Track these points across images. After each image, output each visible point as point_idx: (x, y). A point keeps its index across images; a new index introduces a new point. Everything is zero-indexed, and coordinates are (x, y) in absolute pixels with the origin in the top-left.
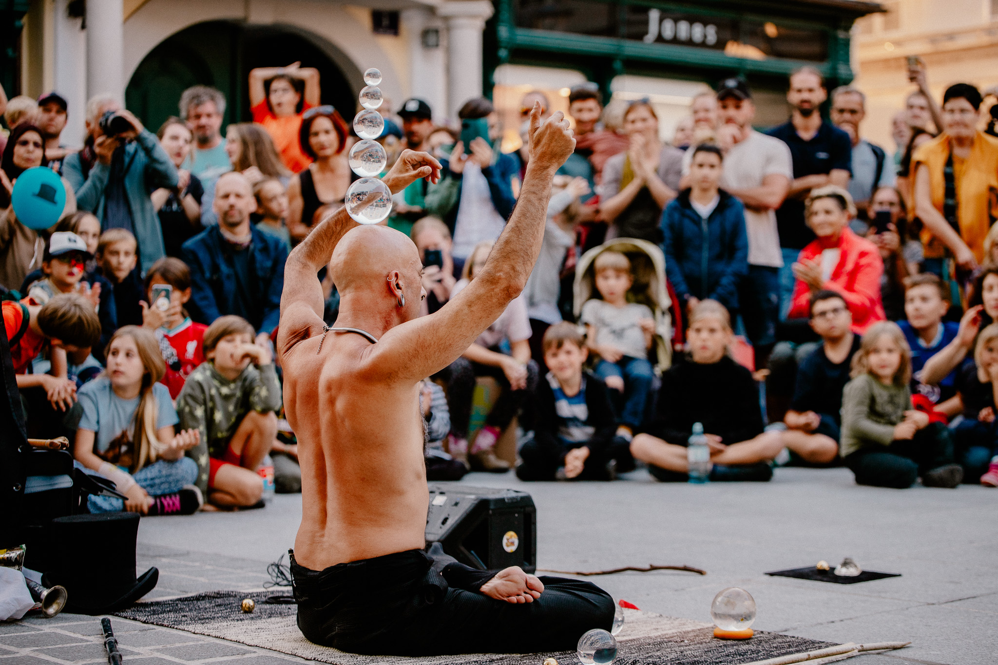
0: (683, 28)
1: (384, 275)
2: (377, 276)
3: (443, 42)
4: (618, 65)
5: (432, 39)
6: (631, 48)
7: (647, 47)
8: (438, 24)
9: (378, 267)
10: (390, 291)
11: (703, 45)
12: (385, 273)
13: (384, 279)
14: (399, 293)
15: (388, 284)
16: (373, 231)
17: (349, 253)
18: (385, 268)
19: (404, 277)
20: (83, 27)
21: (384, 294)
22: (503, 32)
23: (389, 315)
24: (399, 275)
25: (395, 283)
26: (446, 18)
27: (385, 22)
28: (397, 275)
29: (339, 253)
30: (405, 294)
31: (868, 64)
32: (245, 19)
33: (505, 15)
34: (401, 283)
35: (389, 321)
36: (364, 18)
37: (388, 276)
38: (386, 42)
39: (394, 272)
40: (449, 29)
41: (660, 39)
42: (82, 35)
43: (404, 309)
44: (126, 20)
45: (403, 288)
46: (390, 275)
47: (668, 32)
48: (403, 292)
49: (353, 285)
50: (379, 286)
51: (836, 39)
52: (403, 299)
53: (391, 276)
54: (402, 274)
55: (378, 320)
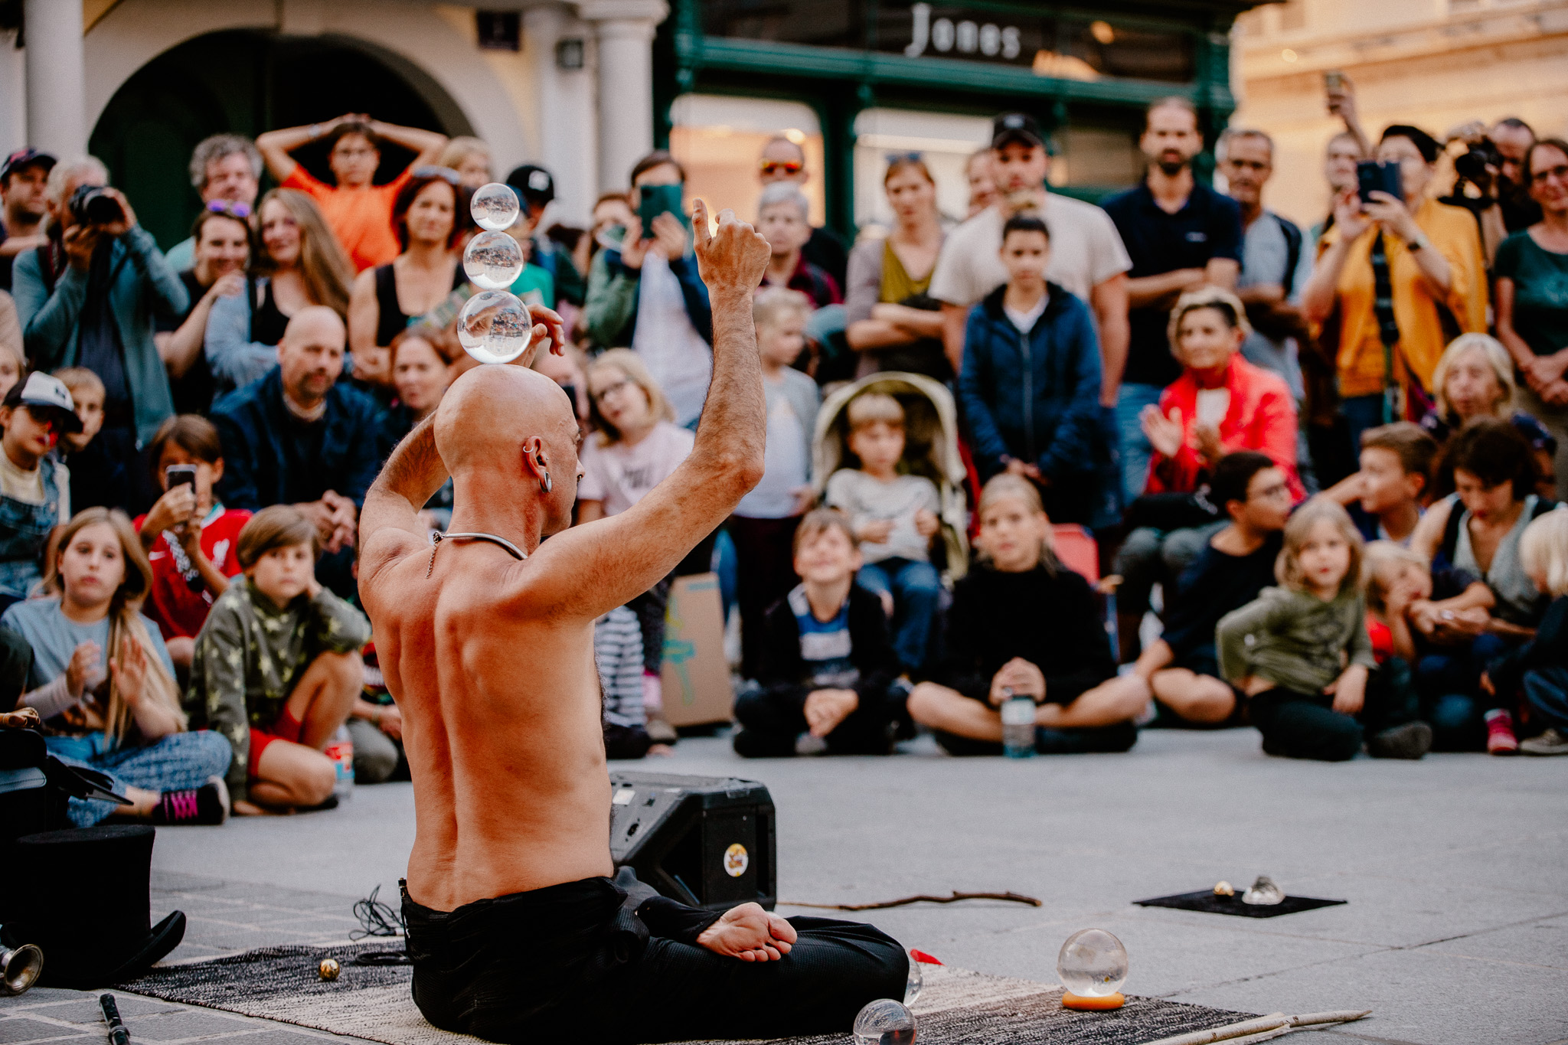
0: (967, 33)
1: (518, 443)
2: (506, 445)
3: (590, 60)
4: (865, 93)
5: (572, 56)
6: (886, 65)
7: (911, 64)
8: (581, 31)
9: (509, 431)
10: (527, 468)
11: (999, 58)
12: (520, 439)
13: (517, 450)
14: (541, 471)
15: (525, 457)
16: (501, 374)
17: (463, 410)
18: (520, 432)
19: (549, 445)
20: (20, 43)
21: (519, 473)
22: (685, 42)
23: (531, 506)
24: (543, 443)
25: (535, 456)
26: (594, 23)
27: (498, 30)
28: (538, 443)
29: (448, 408)
30: (551, 472)
31: (1257, 83)
32: (277, 28)
33: (687, 16)
34: (545, 455)
35: (531, 516)
36: (465, 24)
37: (524, 445)
38: (500, 61)
39: (534, 438)
40: (598, 40)
41: (930, 50)
42: (19, 56)
43: (551, 496)
44: (88, 31)
45: (548, 462)
46: (527, 444)
47: (943, 39)
48: (547, 470)
49: (470, 459)
50: (510, 460)
51: (1207, 45)
52: (549, 480)
53: (530, 444)
54: (546, 441)
55: (516, 515)
